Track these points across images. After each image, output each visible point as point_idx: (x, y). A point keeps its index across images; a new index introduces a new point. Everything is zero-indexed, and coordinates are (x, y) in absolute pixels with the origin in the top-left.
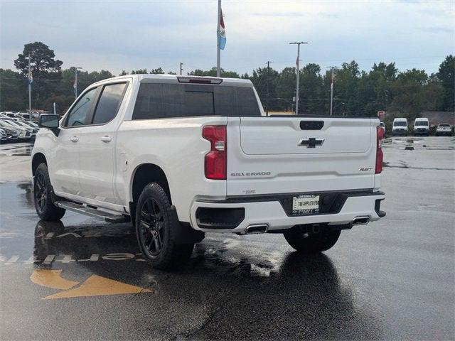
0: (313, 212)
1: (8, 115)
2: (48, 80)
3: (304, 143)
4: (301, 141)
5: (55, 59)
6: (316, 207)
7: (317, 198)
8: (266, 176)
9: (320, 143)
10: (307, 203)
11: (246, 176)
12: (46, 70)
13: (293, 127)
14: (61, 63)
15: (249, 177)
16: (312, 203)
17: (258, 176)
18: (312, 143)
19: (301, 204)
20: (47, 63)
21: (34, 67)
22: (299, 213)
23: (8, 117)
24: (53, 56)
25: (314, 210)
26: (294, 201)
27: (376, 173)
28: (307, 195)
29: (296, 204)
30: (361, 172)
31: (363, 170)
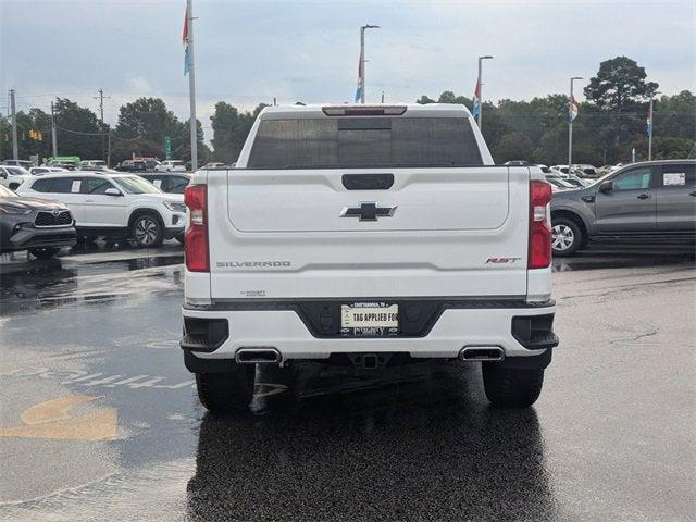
0: (386, 333)
1: (563, 170)
2: (635, 114)
3: (351, 213)
4: (345, 210)
5: (647, 81)
7: (394, 309)
8: (282, 268)
9: (386, 212)
10: (373, 316)
11: (244, 268)
12: (631, 98)
13: (331, 186)
14: (656, 86)
15: (250, 268)
16: (383, 317)
17: (267, 267)
18: (368, 213)
19: (359, 318)
20: (634, 87)
21: (614, 95)
22: (353, 333)
23: (562, 174)
24: (644, 76)
25: (386, 329)
26: (343, 312)
27: (530, 266)
28: (371, 302)
29: (348, 318)
30: (491, 264)
31: (494, 261)
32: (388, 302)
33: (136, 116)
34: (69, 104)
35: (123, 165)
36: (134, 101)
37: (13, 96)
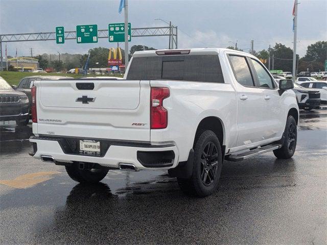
0: (95, 154)
3: (79, 100)
4: (77, 98)
6: (99, 150)
7: (98, 144)
8: (59, 122)
9: (91, 100)
10: (91, 146)
11: (47, 122)
15: (49, 122)
16: (95, 147)
17: (54, 122)
18: (85, 100)
19: (86, 146)
22: (85, 154)
25: (96, 152)
26: (80, 143)
27: (151, 128)
28: (90, 140)
29: (83, 146)
30: (134, 126)
31: (136, 124)
32: (96, 140)
33: (315, 50)
34: (281, 46)
35: (300, 74)
36: (315, 43)
37: (252, 43)
